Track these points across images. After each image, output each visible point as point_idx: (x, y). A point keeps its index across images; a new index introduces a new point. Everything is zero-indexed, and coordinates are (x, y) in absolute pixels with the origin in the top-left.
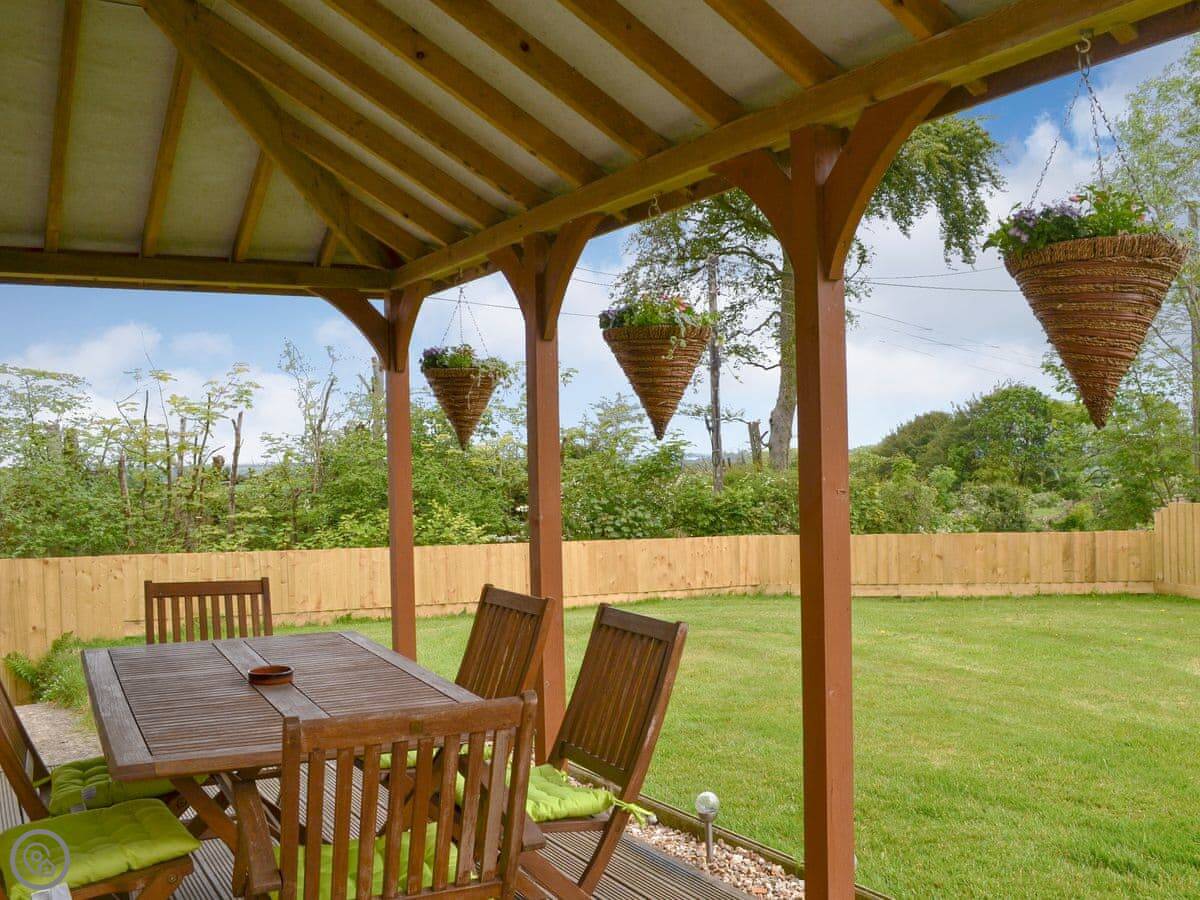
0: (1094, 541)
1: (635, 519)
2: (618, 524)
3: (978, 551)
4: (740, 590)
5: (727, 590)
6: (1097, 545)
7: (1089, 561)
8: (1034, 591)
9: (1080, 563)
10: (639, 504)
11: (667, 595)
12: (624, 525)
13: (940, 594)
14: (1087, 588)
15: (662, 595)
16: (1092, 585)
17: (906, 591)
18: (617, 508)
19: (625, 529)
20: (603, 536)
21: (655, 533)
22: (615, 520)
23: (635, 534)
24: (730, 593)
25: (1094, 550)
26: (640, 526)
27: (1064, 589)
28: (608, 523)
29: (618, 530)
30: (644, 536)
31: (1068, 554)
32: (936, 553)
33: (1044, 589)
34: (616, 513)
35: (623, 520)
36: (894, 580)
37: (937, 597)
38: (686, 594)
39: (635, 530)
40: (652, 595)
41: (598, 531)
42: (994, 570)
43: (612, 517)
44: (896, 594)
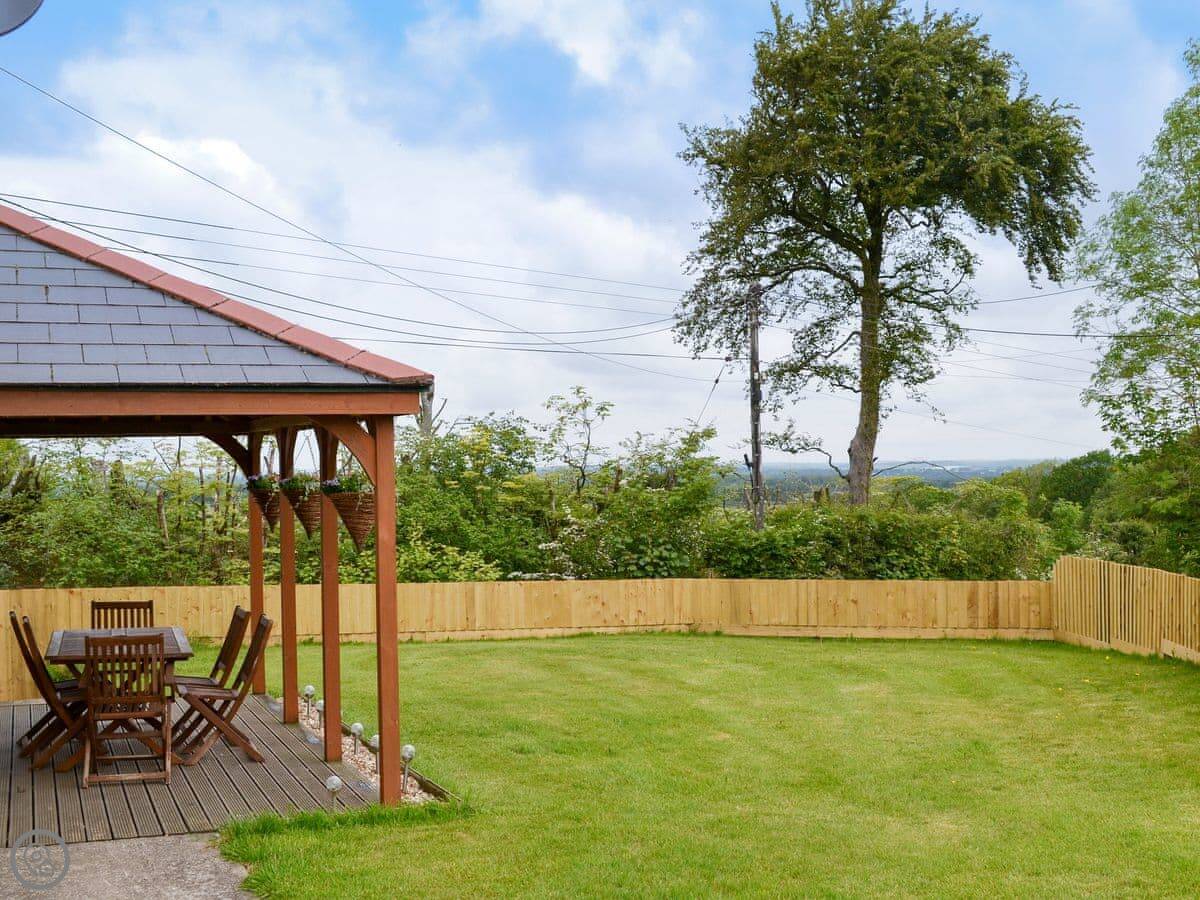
0: (997, 590)
1: (661, 558)
2: (642, 563)
3: (890, 597)
4: (674, 628)
5: (661, 627)
6: (1000, 594)
7: (991, 608)
8: (941, 635)
9: (983, 612)
10: (664, 543)
11: (601, 630)
12: (647, 564)
13: (854, 636)
14: (989, 634)
15: (595, 631)
16: (995, 631)
17: (823, 633)
18: (641, 547)
19: (649, 568)
20: (627, 575)
21: (683, 573)
22: (639, 558)
23: (659, 573)
24: (663, 630)
25: (997, 598)
26: (666, 565)
27: (969, 634)
28: (631, 562)
29: (641, 568)
30: (670, 576)
31: (972, 602)
32: (851, 598)
33: (950, 633)
34: (642, 552)
35: (648, 559)
36: (813, 623)
37: (852, 638)
38: (619, 630)
39: (660, 570)
40: (586, 630)
41: (621, 569)
42: (904, 615)
43: (635, 556)
44: (814, 635)
